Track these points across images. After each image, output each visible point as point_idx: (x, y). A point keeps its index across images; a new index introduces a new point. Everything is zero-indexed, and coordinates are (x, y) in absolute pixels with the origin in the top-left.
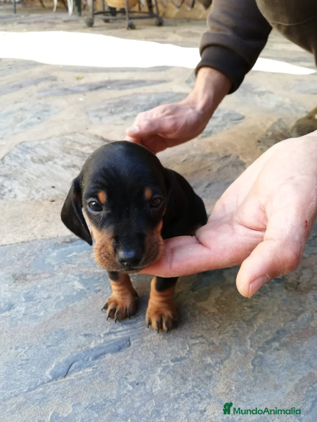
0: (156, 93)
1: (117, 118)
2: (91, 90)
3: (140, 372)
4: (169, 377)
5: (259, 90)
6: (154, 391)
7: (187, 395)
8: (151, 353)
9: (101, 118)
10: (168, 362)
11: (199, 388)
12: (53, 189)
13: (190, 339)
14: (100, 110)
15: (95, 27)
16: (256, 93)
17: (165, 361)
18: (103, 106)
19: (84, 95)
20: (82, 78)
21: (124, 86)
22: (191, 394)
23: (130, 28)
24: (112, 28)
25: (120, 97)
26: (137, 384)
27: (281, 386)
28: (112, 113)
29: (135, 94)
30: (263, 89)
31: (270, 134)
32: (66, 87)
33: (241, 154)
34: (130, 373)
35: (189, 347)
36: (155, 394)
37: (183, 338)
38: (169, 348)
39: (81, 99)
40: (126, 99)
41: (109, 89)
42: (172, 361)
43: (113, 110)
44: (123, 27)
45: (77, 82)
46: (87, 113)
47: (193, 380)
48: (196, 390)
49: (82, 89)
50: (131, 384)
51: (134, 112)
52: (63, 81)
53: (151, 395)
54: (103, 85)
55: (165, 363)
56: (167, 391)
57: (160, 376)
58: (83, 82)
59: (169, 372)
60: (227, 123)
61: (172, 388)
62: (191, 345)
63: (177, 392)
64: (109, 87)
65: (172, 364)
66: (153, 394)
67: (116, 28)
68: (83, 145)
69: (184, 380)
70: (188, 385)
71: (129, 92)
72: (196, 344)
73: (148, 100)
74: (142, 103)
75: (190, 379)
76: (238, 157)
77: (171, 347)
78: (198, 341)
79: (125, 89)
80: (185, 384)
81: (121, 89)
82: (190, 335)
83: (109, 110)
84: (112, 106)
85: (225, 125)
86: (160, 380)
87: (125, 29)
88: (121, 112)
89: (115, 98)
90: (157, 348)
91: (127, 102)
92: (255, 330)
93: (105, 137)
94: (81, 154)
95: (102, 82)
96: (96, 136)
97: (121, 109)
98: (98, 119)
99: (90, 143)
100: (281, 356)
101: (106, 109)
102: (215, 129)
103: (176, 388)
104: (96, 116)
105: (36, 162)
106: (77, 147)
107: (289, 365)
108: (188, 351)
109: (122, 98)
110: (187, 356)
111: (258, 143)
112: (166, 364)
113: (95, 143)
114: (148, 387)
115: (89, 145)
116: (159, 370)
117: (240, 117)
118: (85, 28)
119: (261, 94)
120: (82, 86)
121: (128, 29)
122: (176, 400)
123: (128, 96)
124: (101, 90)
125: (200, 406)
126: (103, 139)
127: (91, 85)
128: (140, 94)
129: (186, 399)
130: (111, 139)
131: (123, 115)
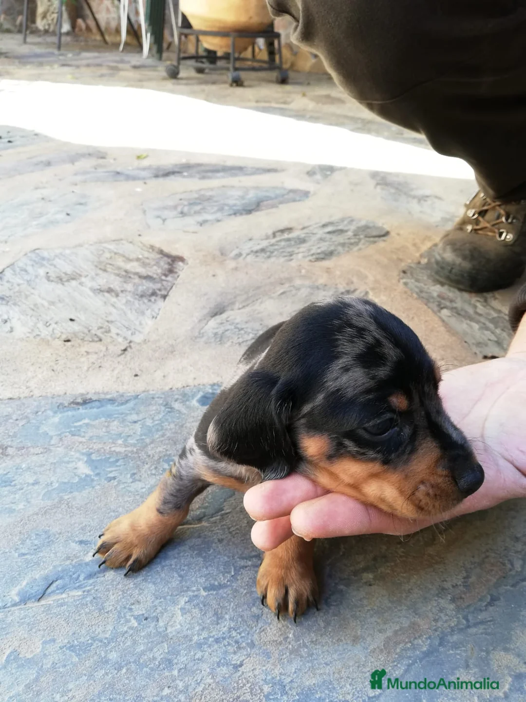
0: (257, 188)
1: (190, 221)
2: (157, 176)
3: (153, 602)
4: (196, 611)
5: (420, 193)
6: (169, 630)
7: (217, 641)
8: (176, 575)
9: (164, 220)
10: (198, 590)
11: (238, 631)
12: (71, 323)
13: (238, 560)
14: (165, 208)
15: (182, 79)
16: (414, 197)
17: (194, 589)
18: (171, 203)
19: (145, 183)
20: (145, 158)
21: (210, 174)
22: (224, 638)
23: (234, 85)
24: (206, 82)
25: (200, 190)
26: (146, 619)
27: (364, 639)
28: (183, 214)
29: (224, 186)
30: (427, 192)
31: (424, 261)
32: (119, 170)
33: (373, 289)
34: (139, 602)
35: (235, 570)
36: (170, 636)
37: (229, 557)
38: (205, 569)
39: (139, 190)
40: (209, 193)
41: (184, 177)
42: (205, 589)
43: (186, 209)
44: (225, 82)
45: (136, 163)
46: (144, 212)
47: (231, 619)
48: (234, 634)
49: (144, 174)
50: (136, 618)
51: (219, 215)
52: (115, 159)
53: (164, 637)
54: (177, 170)
55: (194, 591)
56: (189, 632)
57: (182, 609)
58: (145, 163)
59: (198, 604)
60: (360, 240)
61: (197, 628)
62: (237, 568)
63: (205, 634)
64: (185, 174)
65: (204, 593)
66: (167, 635)
67: (214, 83)
68: (129, 260)
69: (218, 617)
70: (223, 625)
71: (215, 183)
72: (246, 567)
73: (243, 198)
74: (231, 202)
75: (227, 617)
76: (367, 293)
77: (207, 568)
78: (250, 563)
79: (209, 178)
80: (218, 624)
81: (203, 178)
82: (240, 552)
83: (179, 209)
84: (186, 203)
85: (357, 244)
86: (182, 616)
87: (227, 86)
88: (197, 213)
89: (191, 192)
90: (186, 568)
91: (209, 199)
92: (341, 553)
93: (166, 250)
94: (124, 273)
95: (176, 165)
96: (152, 248)
97: (198, 208)
98: (160, 221)
99: (140, 256)
100: (373, 594)
101: (175, 207)
102: (340, 249)
103: (203, 629)
104: (158, 217)
105: (52, 281)
106: (120, 262)
107: (383, 609)
108: (232, 576)
109: (202, 193)
110: (229, 583)
111: (402, 274)
112: (196, 593)
113: (148, 258)
114: (161, 624)
115: (138, 260)
116: (183, 601)
117: (383, 233)
118: (164, 79)
119: (422, 199)
120: (144, 169)
121: (231, 85)
122: (200, 645)
123: (212, 189)
124: (172, 177)
125: (236, 657)
126: (161, 252)
127: (158, 169)
128: (233, 187)
129: (216, 646)
130: (174, 253)
131: (200, 218)
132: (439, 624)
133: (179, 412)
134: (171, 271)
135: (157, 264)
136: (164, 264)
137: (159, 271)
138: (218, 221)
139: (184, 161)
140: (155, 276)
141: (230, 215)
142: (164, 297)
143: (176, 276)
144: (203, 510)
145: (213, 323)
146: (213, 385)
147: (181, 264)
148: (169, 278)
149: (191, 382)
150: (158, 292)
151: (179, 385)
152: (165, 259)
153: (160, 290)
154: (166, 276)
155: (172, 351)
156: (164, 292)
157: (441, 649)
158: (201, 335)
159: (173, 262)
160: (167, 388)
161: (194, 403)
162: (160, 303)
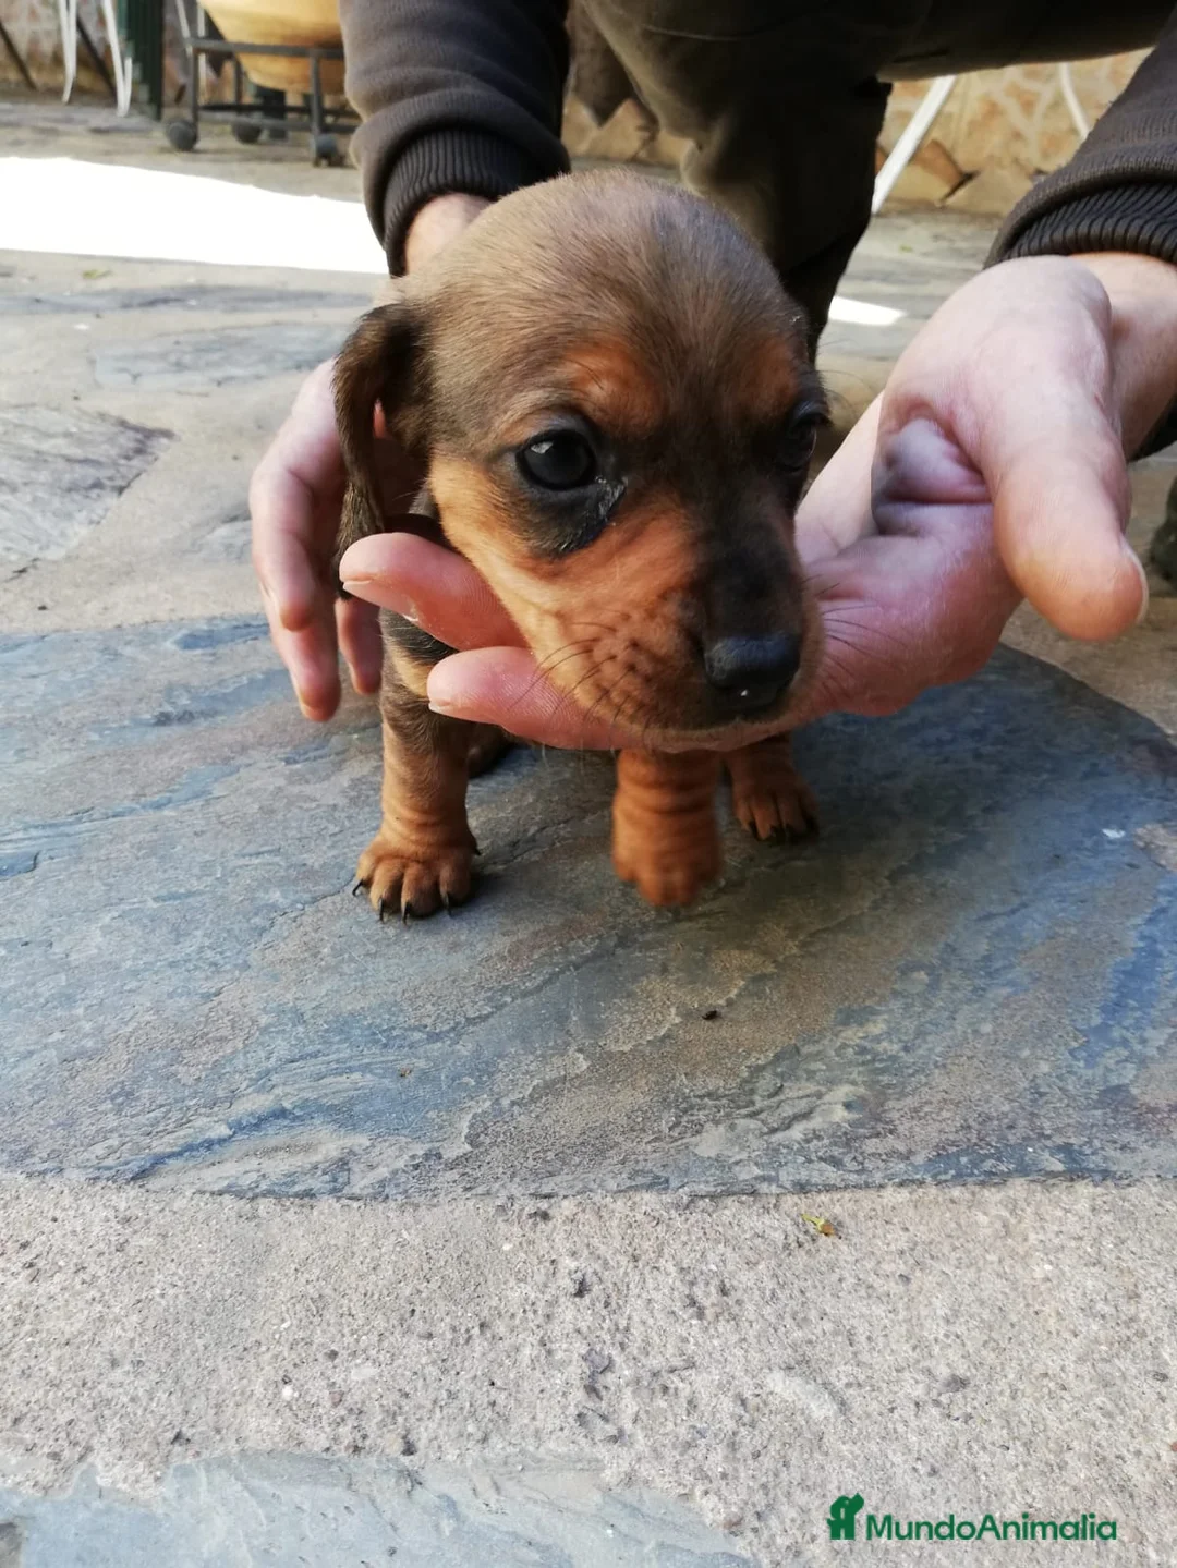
1: (196, 380)
2: (126, 306)
3: (44, 922)
4: (133, 929)
6: (74, 956)
7: (172, 965)
8: (97, 884)
9: (135, 377)
10: (143, 901)
11: (219, 950)
13: (230, 858)
14: (138, 357)
15: (198, 152)
17: (134, 900)
18: (152, 348)
19: (98, 317)
20: (104, 275)
22: (187, 961)
23: (324, 162)
24: (261, 159)
25: (224, 329)
26: (25, 944)
27: (472, 945)
28: (180, 367)
29: (277, 323)
32: (39, 295)
34: (13, 923)
36: (75, 964)
37: (211, 855)
38: (159, 873)
39: (82, 327)
40: (242, 334)
41: (192, 308)
42: (156, 899)
43: (187, 359)
44: (302, 159)
45: (81, 285)
46: (92, 362)
47: (206, 935)
48: (209, 954)
49: (95, 302)
51: (262, 369)
52: (32, 278)
53: (60, 966)
54: (173, 296)
55: (132, 904)
56: (116, 957)
57: (103, 928)
58: (103, 284)
59: (138, 920)
61: (133, 951)
62: (228, 869)
63: (149, 958)
64: (193, 302)
65: (155, 905)
66: (68, 963)
67: (278, 160)
68: (46, 436)
69: (178, 934)
70: (188, 944)
71: (259, 317)
72: (246, 866)
74: (291, 347)
75: (199, 933)
77: (166, 871)
78: (257, 861)
80: (177, 943)
81: (234, 310)
82: (237, 848)
83: (173, 358)
84: (188, 349)
86: (103, 936)
87: (309, 165)
88: (212, 365)
89: (203, 331)
90: (120, 873)
91: (241, 343)
93: (132, 419)
95: (173, 288)
96: (103, 416)
97: (215, 357)
98: (125, 377)
99: (74, 430)
101: (163, 356)
103: (146, 951)
104: (123, 371)
106: (26, 439)
108: (217, 879)
109: (227, 332)
110: (207, 889)
112: (136, 906)
113: (90, 433)
114: (57, 949)
115: (67, 435)
116: (108, 917)
118: (163, 150)
120: (99, 294)
121: (317, 164)
122: (135, 973)
123: (249, 327)
124: (162, 308)
125: (209, 984)
126: (123, 423)
127: (132, 294)
128: (297, 324)
129: (169, 972)
130: (151, 424)
131: (218, 374)
132: (621, 920)
133: (134, 660)
134: (140, 451)
135: (111, 440)
136: (127, 441)
137: (114, 452)
138: (259, 377)
139: (192, 280)
140: (103, 459)
141: (287, 369)
142: (121, 490)
143: (150, 458)
144: (168, 795)
145: (224, 531)
146: (211, 619)
147: (164, 441)
148: (137, 462)
149: (163, 615)
150: (107, 483)
151: (137, 620)
152: (131, 434)
153: (111, 479)
154: (128, 458)
155: (127, 573)
156: (120, 482)
157: (619, 951)
158: (196, 547)
159: (144, 440)
160: (110, 625)
161: (169, 645)
162: (111, 500)
